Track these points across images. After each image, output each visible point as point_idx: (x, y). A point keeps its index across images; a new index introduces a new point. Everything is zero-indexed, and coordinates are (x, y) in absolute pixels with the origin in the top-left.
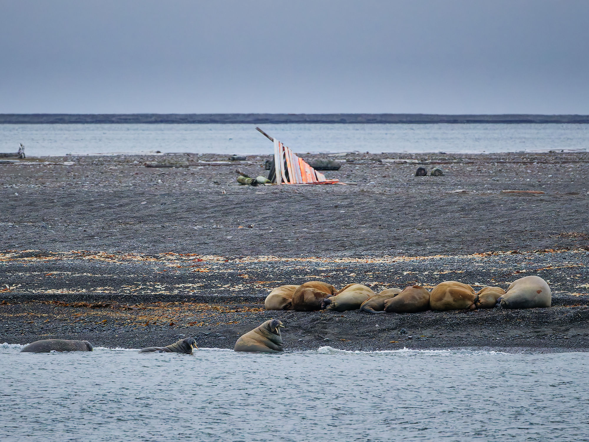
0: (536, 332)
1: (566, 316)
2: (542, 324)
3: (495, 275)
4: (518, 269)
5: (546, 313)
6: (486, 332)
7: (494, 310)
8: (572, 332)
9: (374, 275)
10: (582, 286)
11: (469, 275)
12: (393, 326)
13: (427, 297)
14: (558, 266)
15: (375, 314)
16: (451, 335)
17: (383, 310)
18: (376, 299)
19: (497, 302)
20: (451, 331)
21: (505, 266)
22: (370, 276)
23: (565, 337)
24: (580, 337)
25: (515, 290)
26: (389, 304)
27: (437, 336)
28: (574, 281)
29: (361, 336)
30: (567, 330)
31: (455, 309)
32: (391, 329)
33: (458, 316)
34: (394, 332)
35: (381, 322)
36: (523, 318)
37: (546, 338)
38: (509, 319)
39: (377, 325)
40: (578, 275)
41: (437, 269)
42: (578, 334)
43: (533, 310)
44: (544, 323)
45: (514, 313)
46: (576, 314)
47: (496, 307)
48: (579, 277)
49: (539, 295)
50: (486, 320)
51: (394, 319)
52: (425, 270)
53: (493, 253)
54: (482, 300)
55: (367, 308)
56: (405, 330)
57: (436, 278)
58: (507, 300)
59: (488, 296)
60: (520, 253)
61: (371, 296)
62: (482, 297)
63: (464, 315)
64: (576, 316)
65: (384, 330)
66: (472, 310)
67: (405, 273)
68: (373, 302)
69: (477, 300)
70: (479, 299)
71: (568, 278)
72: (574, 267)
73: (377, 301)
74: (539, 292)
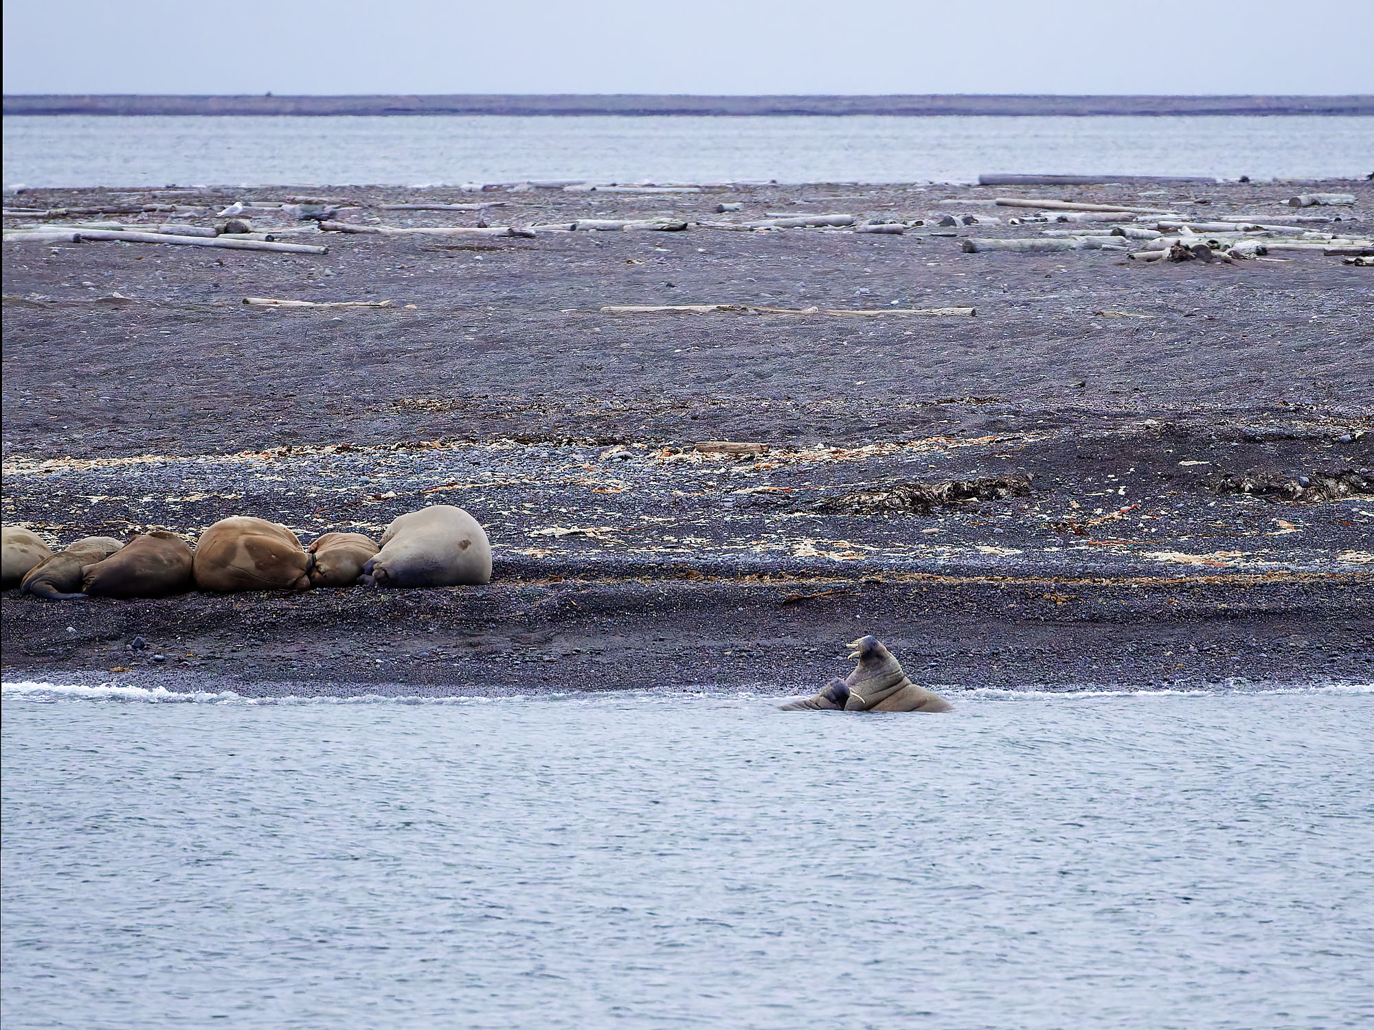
0: (471, 645)
1: (541, 607)
2: (482, 625)
3: (321, 504)
4: (375, 488)
5: (488, 599)
6: (346, 645)
7: (356, 591)
8: (560, 646)
9: (18, 504)
10: (543, 532)
11: (255, 504)
12: (111, 631)
13: (186, 558)
14: (472, 482)
15: (59, 600)
16: (261, 653)
17: (79, 591)
18: (62, 564)
19: (362, 571)
20: (258, 643)
21: (340, 483)
22: (9, 507)
23: (546, 658)
24: (584, 658)
25: (406, 542)
26: (96, 576)
27: (226, 656)
28: (521, 520)
29: (36, 655)
30: (548, 640)
31: (259, 588)
32: (107, 638)
33: (270, 605)
34: (115, 646)
35: (80, 620)
36: (434, 610)
37: (498, 659)
38: (398, 614)
39: (70, 629)
40: (527, 505)
41: (171, 490)
42: (576, 651)
43: (455, 591)
44: (487, 621)
45: (408, 598)
46: (564, 601)
47: (362, 583)
48: (531, 509)
49: (464, 552)
50: (344, 615)
51: (112, 613)
52: (142, 492)
53: (289, 450)
54: (324, 567)
55: (39, 585)
56: (143, 640)
57: (174, 513)
58: (391, 567)
59: (337, 556)
60: (358, 451)
61: (46, 557)
62: (325, 557)
63: (286, 604)
64: (565, 605)
65: (91, 640)
66: (301, 591)
67: (94, 500)
68: (52, 572)
69: (312, 566)
70: (318, 563)
71: (505, 513)
72: (511, 486)
73: (62, 568)
74: (465, 545)
